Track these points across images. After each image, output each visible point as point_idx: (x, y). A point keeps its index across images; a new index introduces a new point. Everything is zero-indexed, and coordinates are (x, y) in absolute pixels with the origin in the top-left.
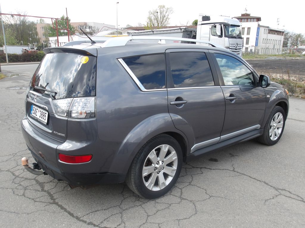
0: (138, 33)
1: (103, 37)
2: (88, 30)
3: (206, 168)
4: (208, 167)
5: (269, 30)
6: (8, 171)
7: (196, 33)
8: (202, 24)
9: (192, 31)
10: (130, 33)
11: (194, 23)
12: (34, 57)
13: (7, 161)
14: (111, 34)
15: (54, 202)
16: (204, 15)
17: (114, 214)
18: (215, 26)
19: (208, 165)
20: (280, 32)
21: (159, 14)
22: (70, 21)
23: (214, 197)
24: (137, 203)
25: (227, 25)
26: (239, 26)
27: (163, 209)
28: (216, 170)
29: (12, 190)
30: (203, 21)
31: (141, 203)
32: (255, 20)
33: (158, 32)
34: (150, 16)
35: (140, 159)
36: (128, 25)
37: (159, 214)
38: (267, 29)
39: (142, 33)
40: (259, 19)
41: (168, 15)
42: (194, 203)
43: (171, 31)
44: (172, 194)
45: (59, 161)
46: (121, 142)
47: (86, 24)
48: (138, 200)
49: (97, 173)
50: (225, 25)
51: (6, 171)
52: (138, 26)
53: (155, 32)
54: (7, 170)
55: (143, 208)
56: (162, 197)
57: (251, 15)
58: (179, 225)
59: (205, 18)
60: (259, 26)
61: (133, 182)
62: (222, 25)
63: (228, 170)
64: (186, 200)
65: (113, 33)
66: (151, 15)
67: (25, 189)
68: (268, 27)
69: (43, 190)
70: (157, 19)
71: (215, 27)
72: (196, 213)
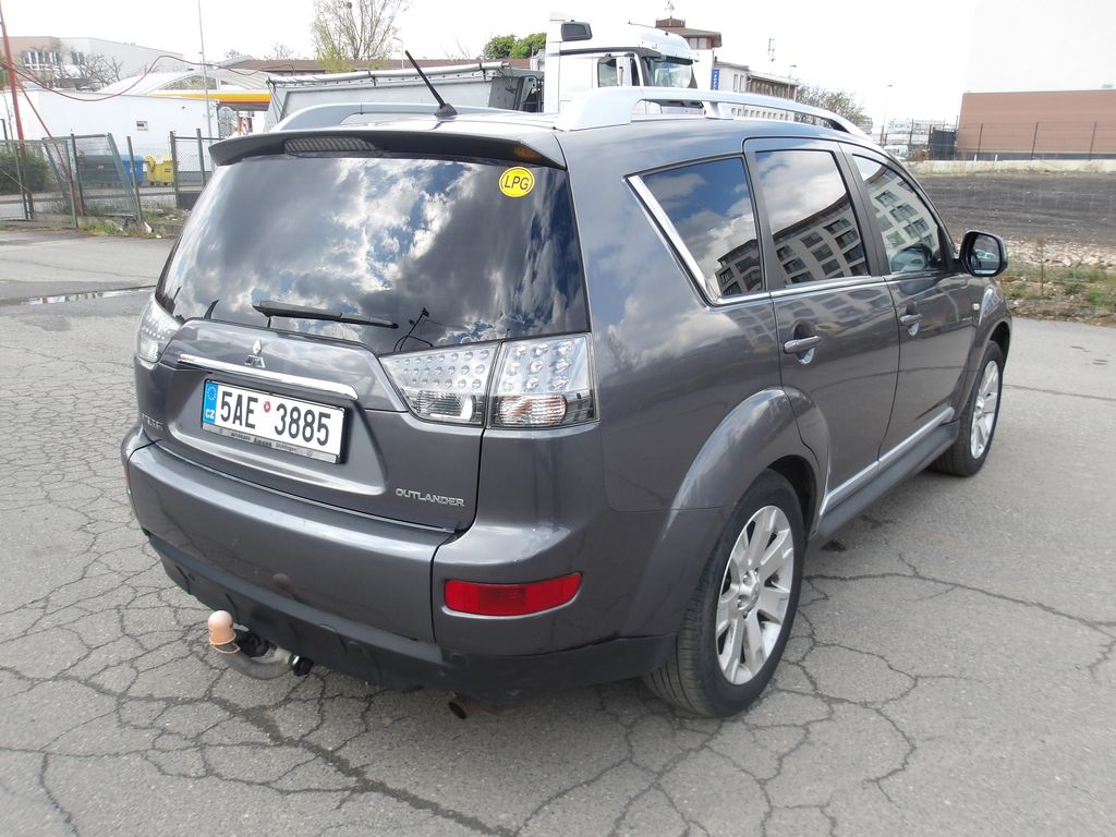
0: (313, 82)
1: (145, 96)
2: (73, 70)
3: (823, 577)
4: (831, 574)
5: (749, 79)
6: (62, 676)
7: (540, 86)
8: (563, 53)
9: (522, 80)
10: (280, 82)
11: (492, 49)
13: (25, 633)
14: (178, 85)
15: (366, 782)
16: (568, 21)
17: (637, 797)
18: (610, 59)
19: (824, 565)
20: (783, 86)
21: (356, 10)
23: (928, 681)
24: (689, 740)
25: (652, 58)
26: (688, 62)
27: (792, 750)
28: (863, 580)
29: (146, 759)
30: (565, 40)
31: (700, 738)
32: (703, 42)
33: (393, 80)
34: (321, 17)
35: (714, 569)
36: (233, 53)
37: (794, 769)
38: (744, 74)
39: (329, 84)
40: (714, 40)
41: (392, 18)
42: (878, 711)
43: (448, 77)
44: (780, 686)
45: (446, 611)
46: (666, 513)
47: (56, 45)
48: (682, 727)
49: (586, 645)
50: (644, 58)
51: (55, 679)
52: (274, 57)
53: (380, 80)
54: (54, 674)
55: (723, 756)
56: (756, 703)
57: (688, 26)
58: (890, 800)
59: (576, 31)
60: (717, 66)
61: (689, 662)
62: (637, 58)
63: (898, 575)
64: (846, 704)
65: (181, 83)
66: (326, 14)
67: (199, 743)
68: (745, 69)
69: (278, 740)
70: (348, 29)
71: (612, 63)
72: (913, 748)
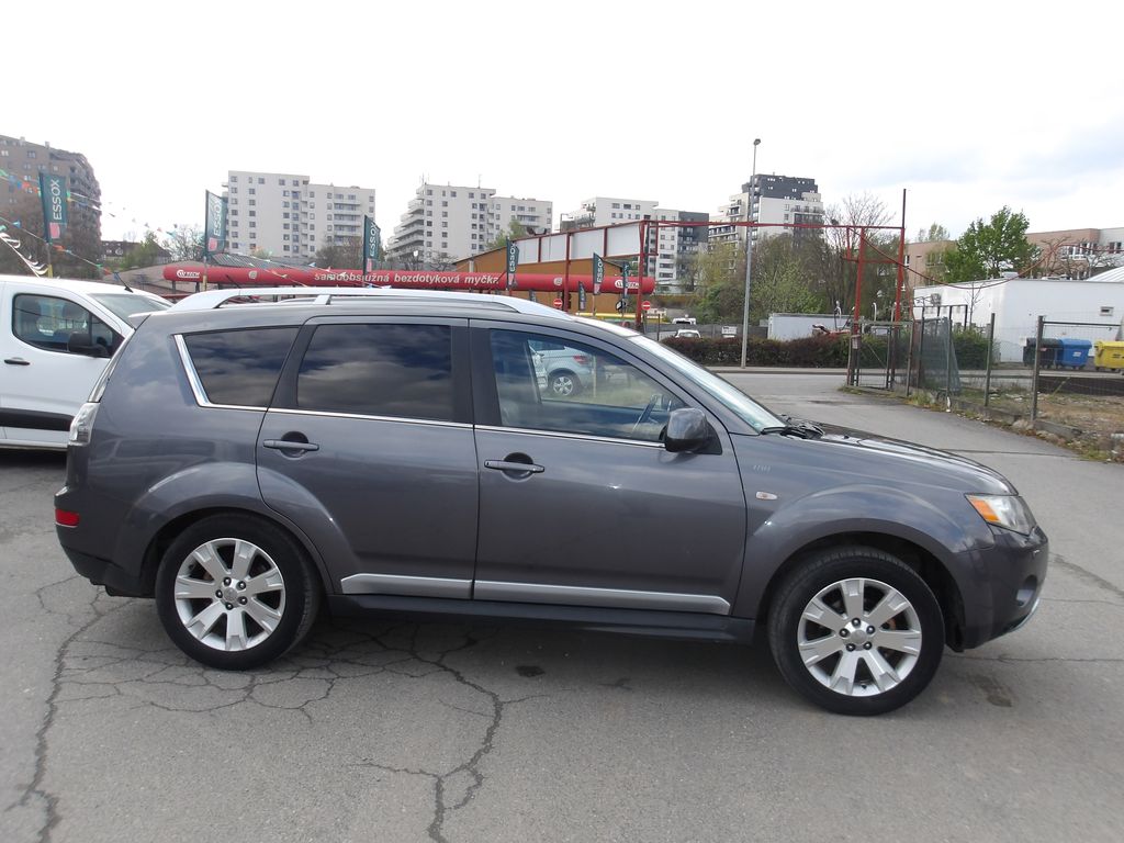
3: (457, 674)
12: (825, 351)
22: (1026, 227)
47: (1095, 236)
